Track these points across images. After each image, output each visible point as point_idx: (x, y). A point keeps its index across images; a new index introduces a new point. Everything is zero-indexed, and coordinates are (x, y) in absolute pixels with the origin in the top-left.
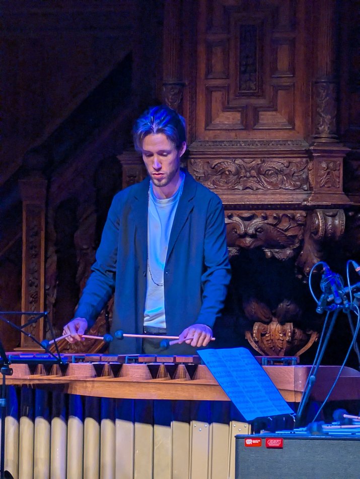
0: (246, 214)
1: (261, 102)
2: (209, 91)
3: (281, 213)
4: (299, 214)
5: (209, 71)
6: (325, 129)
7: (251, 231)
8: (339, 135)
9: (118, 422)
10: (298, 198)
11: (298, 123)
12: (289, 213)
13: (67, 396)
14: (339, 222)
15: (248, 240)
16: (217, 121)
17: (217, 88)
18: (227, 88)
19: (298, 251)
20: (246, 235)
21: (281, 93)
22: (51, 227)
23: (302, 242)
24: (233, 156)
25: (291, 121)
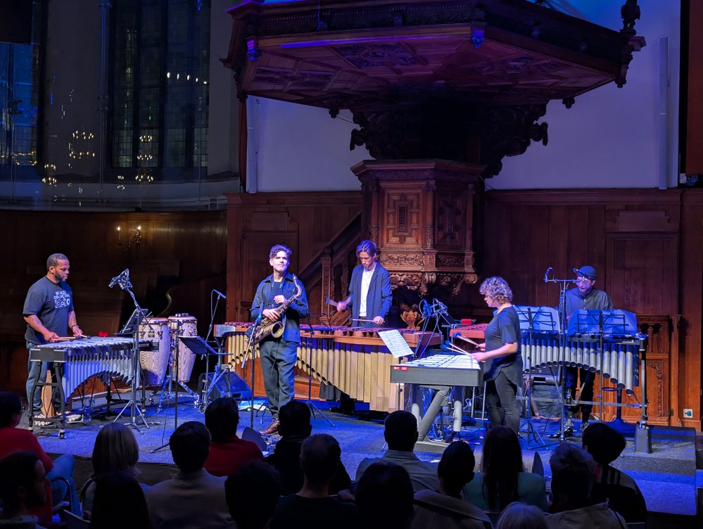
0: (401, 274)
1: (407, 234)
2: (388, 230)
3: (413, 274)
4: (419, 274)
5: (388, 223)
6: (429, 244)
7: (402, 280)
8: (434, 246)
9: (352, 352)
10: (419, 268)
11: (419, 241)
12: (416, 274)
13: (334, 343)
14: (434, 277)
15: (401, 283)
16: (390, 240)
17: (391, 229)
18: (395, 229)
19: (419, 287)
20: (400, 281)
21: (413, 231)
22: (333, 275)
23: (420, 284)
24: (396, 253)
25: (417, 241)
